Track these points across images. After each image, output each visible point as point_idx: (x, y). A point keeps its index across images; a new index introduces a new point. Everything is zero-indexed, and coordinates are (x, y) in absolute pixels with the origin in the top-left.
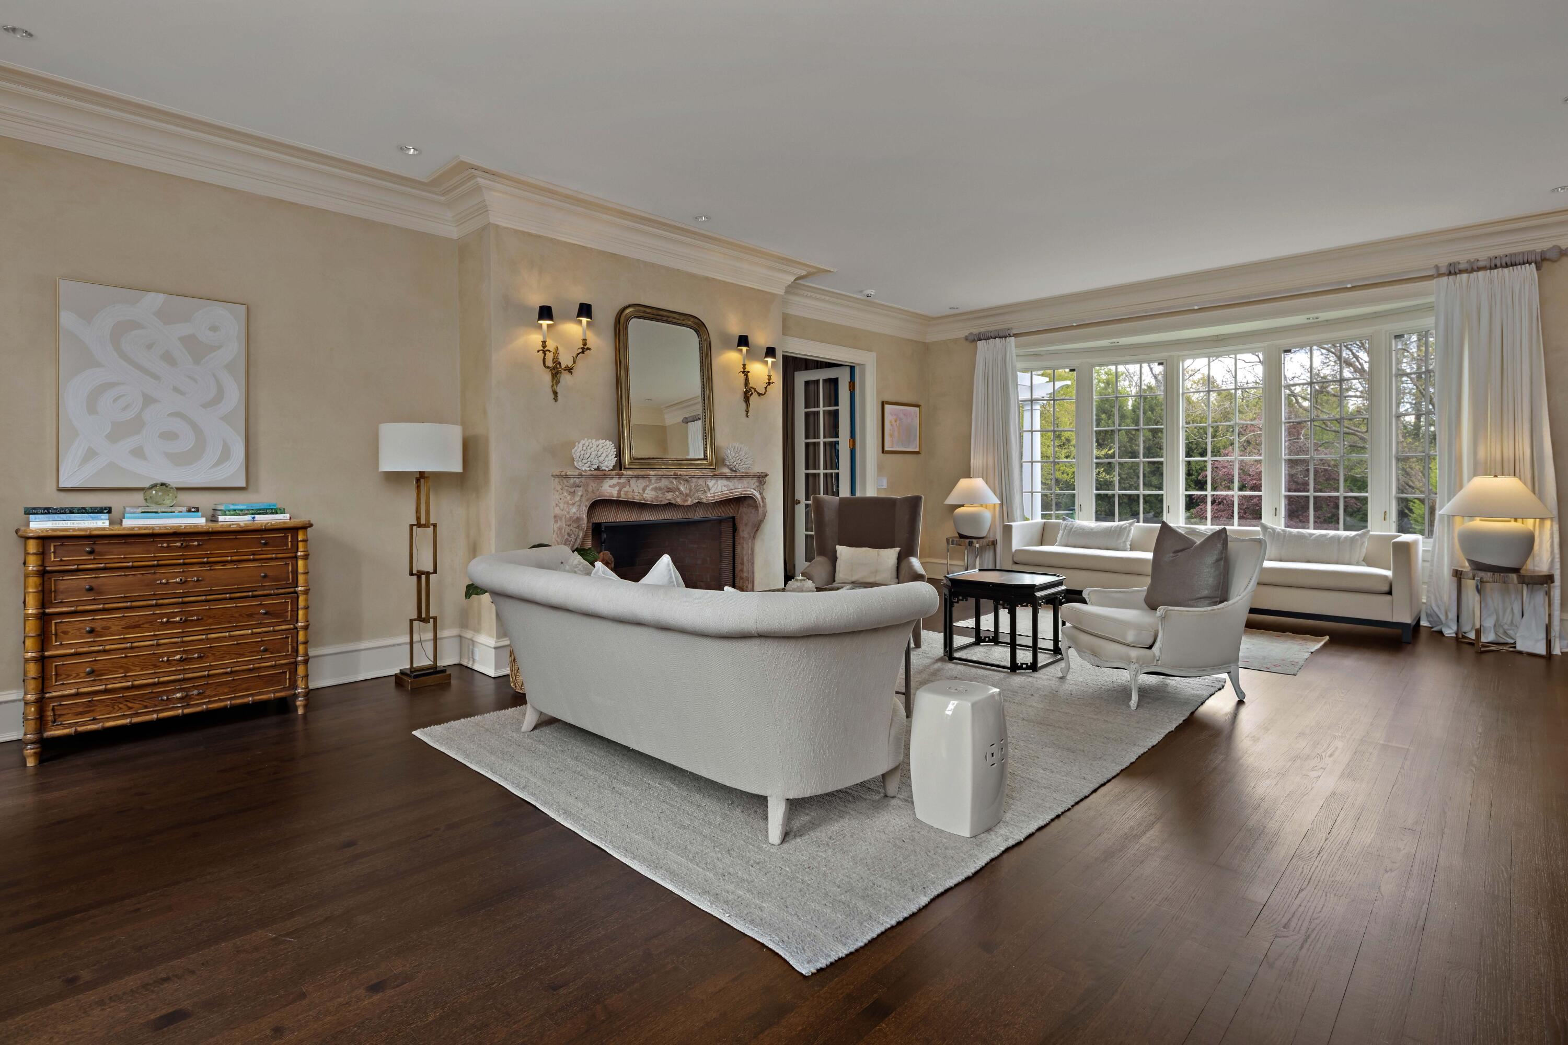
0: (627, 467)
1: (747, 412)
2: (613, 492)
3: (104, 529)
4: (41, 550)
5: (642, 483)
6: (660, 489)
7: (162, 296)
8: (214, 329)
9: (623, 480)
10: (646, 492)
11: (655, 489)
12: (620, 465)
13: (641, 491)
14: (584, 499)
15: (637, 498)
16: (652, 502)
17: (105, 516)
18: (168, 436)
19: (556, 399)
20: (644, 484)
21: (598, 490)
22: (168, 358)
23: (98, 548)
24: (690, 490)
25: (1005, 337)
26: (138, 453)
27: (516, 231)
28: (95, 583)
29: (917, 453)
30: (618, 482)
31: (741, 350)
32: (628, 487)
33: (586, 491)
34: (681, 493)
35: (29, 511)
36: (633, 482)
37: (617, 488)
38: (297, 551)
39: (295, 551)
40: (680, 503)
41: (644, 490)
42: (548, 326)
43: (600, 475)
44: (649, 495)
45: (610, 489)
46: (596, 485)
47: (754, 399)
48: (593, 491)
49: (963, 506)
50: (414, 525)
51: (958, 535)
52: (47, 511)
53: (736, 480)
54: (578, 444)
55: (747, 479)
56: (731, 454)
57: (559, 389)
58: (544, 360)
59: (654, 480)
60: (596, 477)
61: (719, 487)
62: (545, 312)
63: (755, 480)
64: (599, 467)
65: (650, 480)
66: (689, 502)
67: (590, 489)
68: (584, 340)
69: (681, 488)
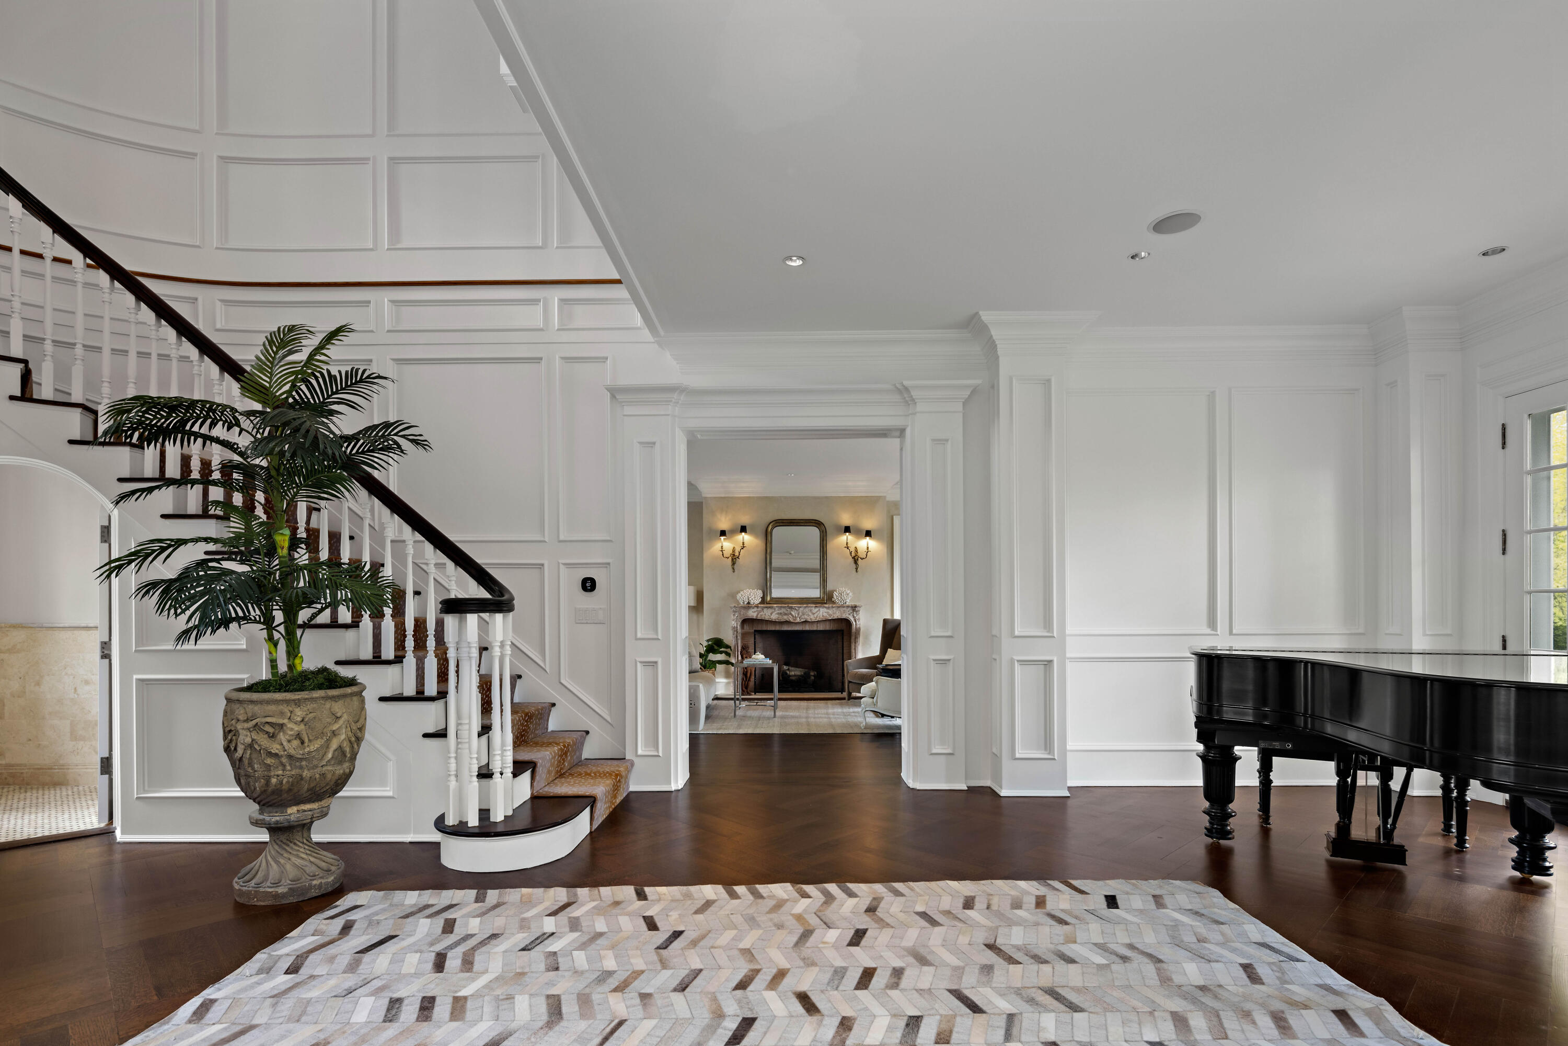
0: (768, 602)
1: (857, 569)
2: (754, 615)
5: (770, 611)
6: (781, 614)
9: (759, 609)
11: (778, 614)
12: (763, 600)
14: (738, 618)
15: (767, 618)
16: (775, 620)
19: (734, 572)
21: (746, 614)
24: (798, 615)
27: (715, 497)
30: (757, 611)
31: (846, 534)
32: (762, 613)
33: (740, 614)
34: (792, 616)
36: (765, 610)
37: (757, 613)
40: (792, 621)
41: (771, 614)
42: (724, 539)
43: (748, 606)
44: (775, 617)
45: (752, 614)
46: (745, 611)
47: (860, 561)
48: (743, 615)
53: (834, 609)
54: (742, 592)
55: (845, 609)
56: (835, 594)
57: (735, 566)
58: (723, 555)
59: (777, 609)
60: (744, 608)
61: (821, 613)
62: (723, 533)
63: (850, 608)
64: (749, 603)
65: (775, 609)
66: (798, 620)
67: (742, 613)
68: (743, 543)
69: (793, 613)
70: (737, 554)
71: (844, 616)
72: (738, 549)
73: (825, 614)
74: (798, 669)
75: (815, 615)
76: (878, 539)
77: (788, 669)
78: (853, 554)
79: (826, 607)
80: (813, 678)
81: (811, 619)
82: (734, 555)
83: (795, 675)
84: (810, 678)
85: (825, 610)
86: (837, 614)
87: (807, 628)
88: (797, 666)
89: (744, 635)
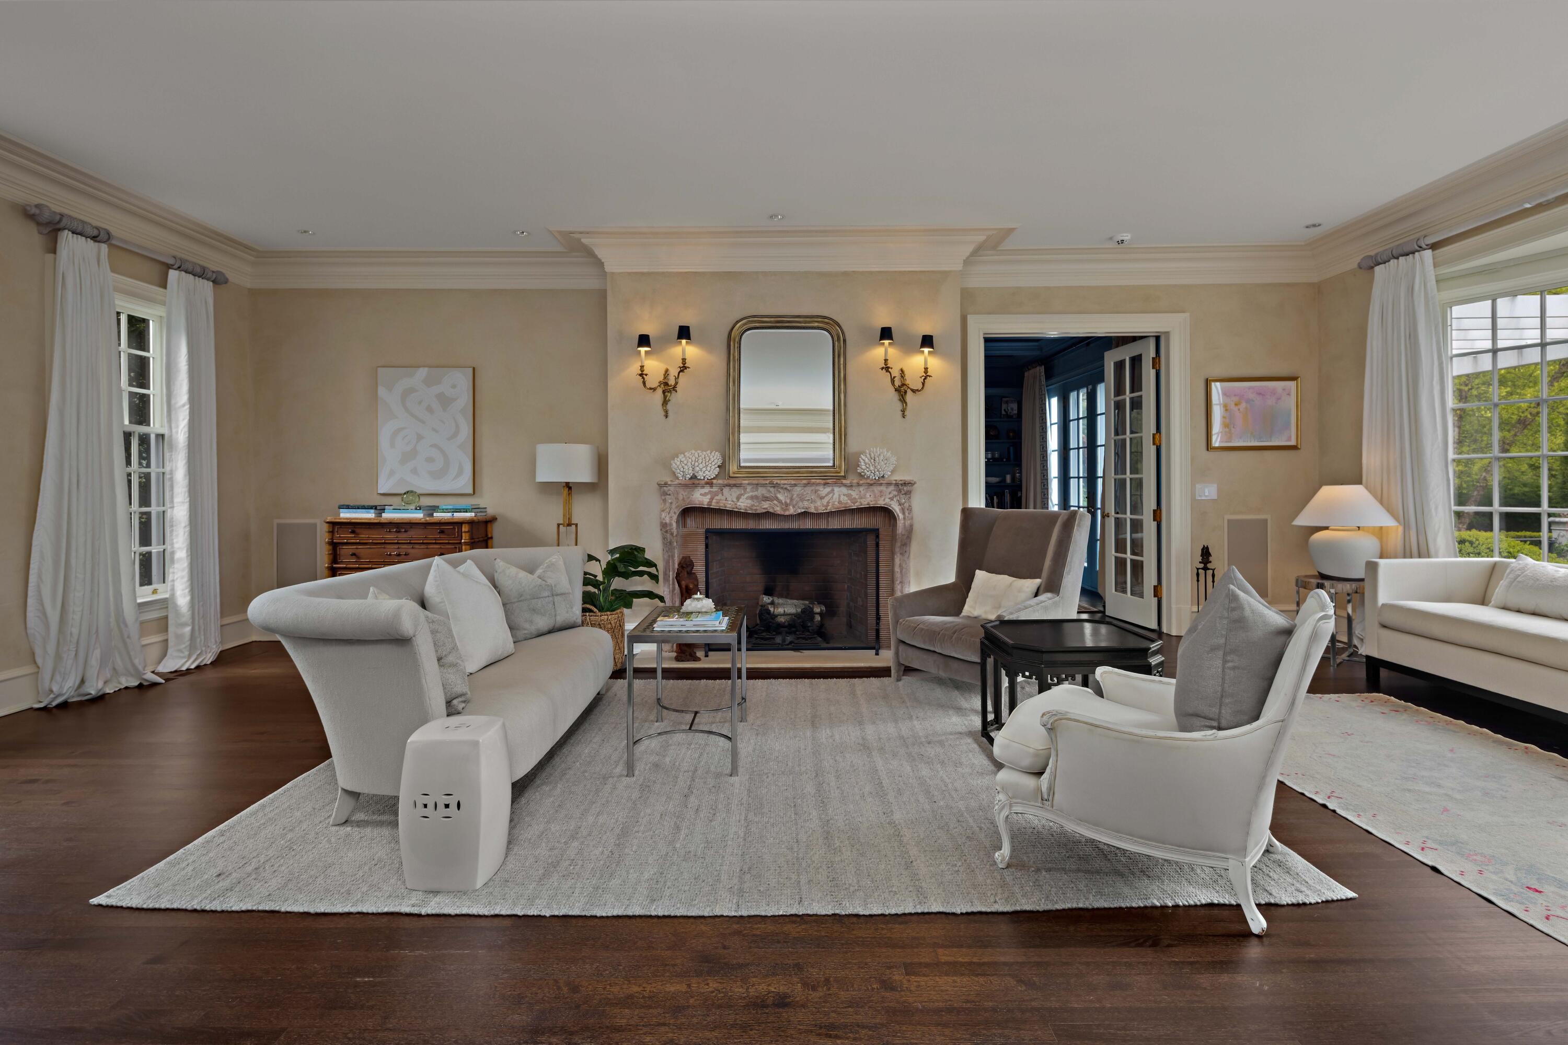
0: (731, 475)
1: (903, 411)
2: (705, 500)
3: (370, 519)
4: (331, 530)
5: (736, 492)
7: (426, 369)
8: (454, 386)
9: (715, 489)
10: (741, 500)
11: (752, 498)
12: (722, 472)
13: (735, 500)
14: (674, 506)
15: (729, 506)
16: (746, 510)
17: (372, 511)
18: (430, 460)
19: (667, 417)
20: (738, 493)
21: (689, 498)
22: (430, 409)
23: (357, 530)
24: (792, 499)
25: (1413, 253)
26: (415, 471)
27: (629, 274)
28: (357, 552)
29: (1294, 448)
30: (710, 491)
31: (884, 343)
32: (720, 495)
33: (677, 499)
34: (780, 501)
35: (341, 507)
36: (726, 490)
37: (709, 497)
38: (461, 540)
39: (459, 538)
40: (779, 513)
41: (738, 498)
42: (646, 352)
43: (693, 482)
44: (744, 504)
45: (701, 497)
46: (686, 493)
47: (909, 396)
48: (683, 499)
49: (1326, 528)
50: (561, 524)
51: (1317, 574)
52: (348, 507)
53: (861, 489)
54: (681, 456)
55: (883, 488)
56: (864, 460)
57: (669, 407)
58: (644, 383)
59: (749, 488)
60: (685, 486)
61: (836, 496)
62: (644, 340)
63: (892, 488)
64: (694, 477)
65: (745, 489)
66: (791, 511)
67: (681, 497)
68: (684, 360)
69: (780, 496)
70: (672, 382)
71: (881, 503)
72: (674, 372)
73: (844, 499)
74: (790, 601)
75: (825, 501)
76: (944, 355)
77: (772, 603)
78: (897, 383)
79: (845, 486)
80: (818, 618)
81: (816, 508)
82: (666, 384)
83: (785, 614)
84: (812, 618)
85: (844, 490)
86: (868, 498)
87: (808, 525)
88: (787, 594)
89: (686, 539)
